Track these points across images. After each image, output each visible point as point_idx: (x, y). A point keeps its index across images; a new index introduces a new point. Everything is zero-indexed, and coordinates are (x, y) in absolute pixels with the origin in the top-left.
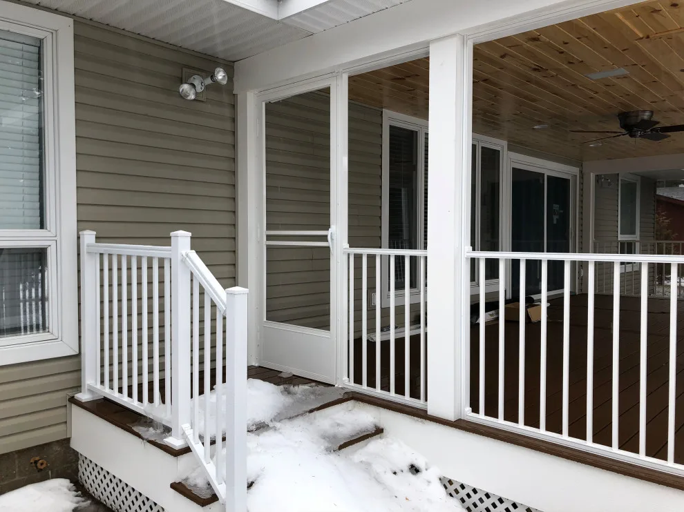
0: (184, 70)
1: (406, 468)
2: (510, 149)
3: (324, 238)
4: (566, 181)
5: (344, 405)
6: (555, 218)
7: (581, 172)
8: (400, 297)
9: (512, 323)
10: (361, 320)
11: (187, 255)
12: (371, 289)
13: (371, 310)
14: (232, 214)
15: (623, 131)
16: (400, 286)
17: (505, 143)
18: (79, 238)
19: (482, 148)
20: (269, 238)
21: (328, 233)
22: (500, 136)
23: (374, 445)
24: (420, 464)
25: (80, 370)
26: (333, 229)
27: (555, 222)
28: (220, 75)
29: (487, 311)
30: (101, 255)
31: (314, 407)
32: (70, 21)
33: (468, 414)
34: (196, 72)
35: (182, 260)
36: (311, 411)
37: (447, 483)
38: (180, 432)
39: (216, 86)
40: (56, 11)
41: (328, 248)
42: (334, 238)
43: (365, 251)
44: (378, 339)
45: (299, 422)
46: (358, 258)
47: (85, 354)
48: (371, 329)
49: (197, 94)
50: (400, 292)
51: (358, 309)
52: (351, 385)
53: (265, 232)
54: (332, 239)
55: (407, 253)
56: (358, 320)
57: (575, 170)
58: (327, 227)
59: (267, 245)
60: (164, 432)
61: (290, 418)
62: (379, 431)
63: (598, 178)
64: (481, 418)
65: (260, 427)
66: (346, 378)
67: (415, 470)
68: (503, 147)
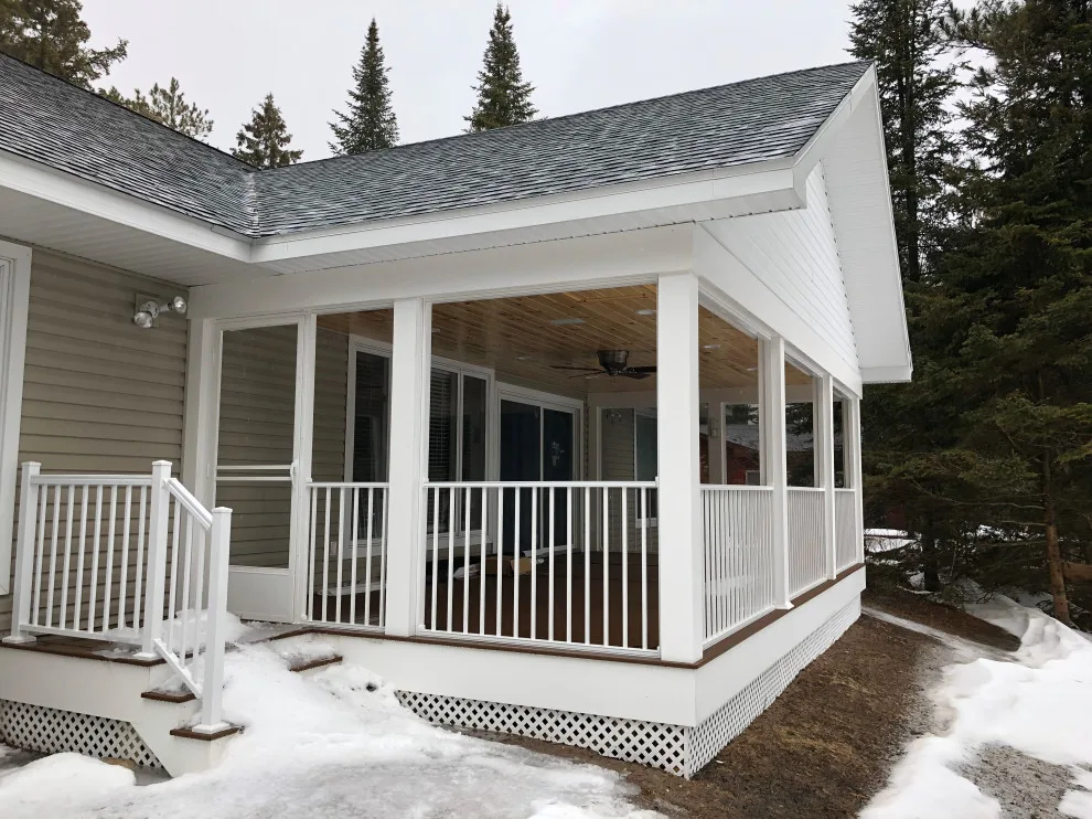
0: (138, 295)
1: (364, 687)
2: (498, 378)
3: (287, 473)
4: (568, 416)
5: (304, 637)
6: (555, 459)
7: (585, 405)
8: (362, 547)
9: (491, 576)
10: (323, 561)
11: (170, 482)
12: (334, 536)
13: (333, 561)
14: (178, 447)
15: (603, 369)
16: (362, 535)
17: (492, 372)
18: (19, 469)
19: (465, 376)
20: (220, 473)
21: (291, 467)
22: (485, 364)
23: (333, 669)
24: (376, 681)
25: (11, 612)
26: (296, 463)
27: (554, 463)
28: (179, 304)
29: (471, 563)
30: (40, 487)
31: (275, 635)
32: (29, 250)
33: (421, 629)
34: (149, 297)
35: (163, 488)
36: (271, 639)
37: (402, 696)
38: (152, 646)
39: (174, 314)
40: (16, 241)
41: (290, 483)
42: (297, 471)
43: (329, 485)
44: (339, 593)
45: (261, 645)
46: (322, 491)
47: (19, 594)
48: (332, 584)
49: (153, 321)
50: (362, 541)
51: (319, 560)
52: (310, 621)
53: (216, 467)
54: (294, 474)
55: (371, 485)
56: (319, 572)
57: (579, 404)
58: (290, 462)
59: (217, 482)
60: (130, 651)
61: (252, 643)
62: (338, 659)
63: (606, 414)
64: (434, 632)
65: (229, 648)
66: (304, 615)
67: (370, 688)
68: (490, 376)
